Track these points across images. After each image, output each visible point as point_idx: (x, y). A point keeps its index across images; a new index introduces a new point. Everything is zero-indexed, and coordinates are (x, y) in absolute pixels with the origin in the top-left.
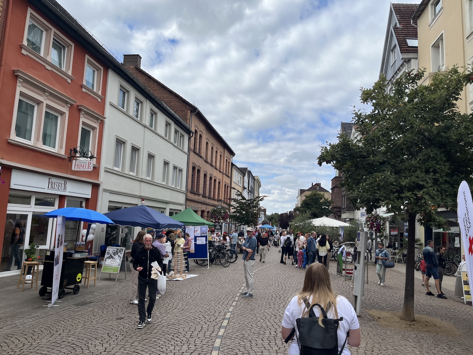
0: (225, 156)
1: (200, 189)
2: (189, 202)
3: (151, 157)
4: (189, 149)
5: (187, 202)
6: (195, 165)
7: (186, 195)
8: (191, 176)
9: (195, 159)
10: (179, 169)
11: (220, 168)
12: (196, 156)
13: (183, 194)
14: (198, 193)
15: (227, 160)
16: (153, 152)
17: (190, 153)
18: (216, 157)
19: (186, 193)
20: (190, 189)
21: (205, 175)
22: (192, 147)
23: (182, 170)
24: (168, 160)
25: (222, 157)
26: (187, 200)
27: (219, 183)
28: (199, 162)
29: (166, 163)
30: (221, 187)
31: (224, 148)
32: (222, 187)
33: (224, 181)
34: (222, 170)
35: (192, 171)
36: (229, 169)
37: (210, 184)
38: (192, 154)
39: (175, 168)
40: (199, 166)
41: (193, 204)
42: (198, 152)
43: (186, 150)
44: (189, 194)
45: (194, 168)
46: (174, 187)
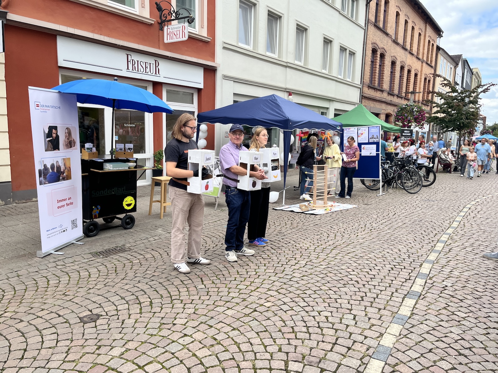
0: (427, 35)
1: (384, 82)
2: (367, 101)
3: (301, 30)
4: (367, 21)
5: (363, 101)
6: (376, 46)
7: (361, 90)
8: (370, 63)
9: (375, 36)
10: (349, 51)
11: (418, 53)
12: (379, 33)
13: (356, 89)
14: (381, 89)
15: (429, 42)
16: (304, 22)
17: (369, 27)
18: (412, 36)
19: (360, 87)
20: (368, 82)
21: (393, 63)
22: (372, 18)
23: (354, 54)
24: (330, 35)
25: (422, 37)
26: (363, 97)
27: (416, 75)
28: (384, 43)
29: (327, 42)
30: (418, 82)
31: (426, 23)
32: (420, 81)
33: (424, 72)
34: (420, 57)
35: (370, 55)
36: (432, 55)
37: (401, 77)
38: (371, 29)
39: (343, 49)
40: (383, 48)
41: (372, 104)
42: (381, 25)
43: (362, 21)
44: (366, 90)
45: (374, 51)
46: (342, 78)
